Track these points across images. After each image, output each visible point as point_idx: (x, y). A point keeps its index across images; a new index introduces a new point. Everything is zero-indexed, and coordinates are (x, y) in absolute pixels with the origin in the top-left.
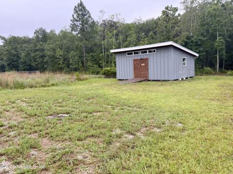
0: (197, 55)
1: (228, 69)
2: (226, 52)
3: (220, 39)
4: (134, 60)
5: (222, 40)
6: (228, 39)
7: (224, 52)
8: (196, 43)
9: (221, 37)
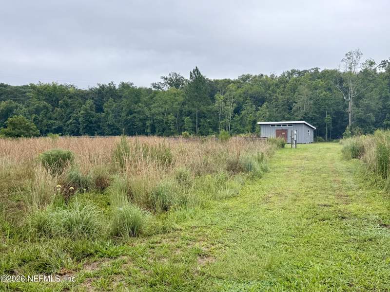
0: (315, 128)
1: (334, 139)
2: (333, 126)
3: (328, 117)
4: (277, 130)
5: (330, 117)
6: (334, 116)
7: (331, 125)
8: (312, 118)
9: (329, 115)
